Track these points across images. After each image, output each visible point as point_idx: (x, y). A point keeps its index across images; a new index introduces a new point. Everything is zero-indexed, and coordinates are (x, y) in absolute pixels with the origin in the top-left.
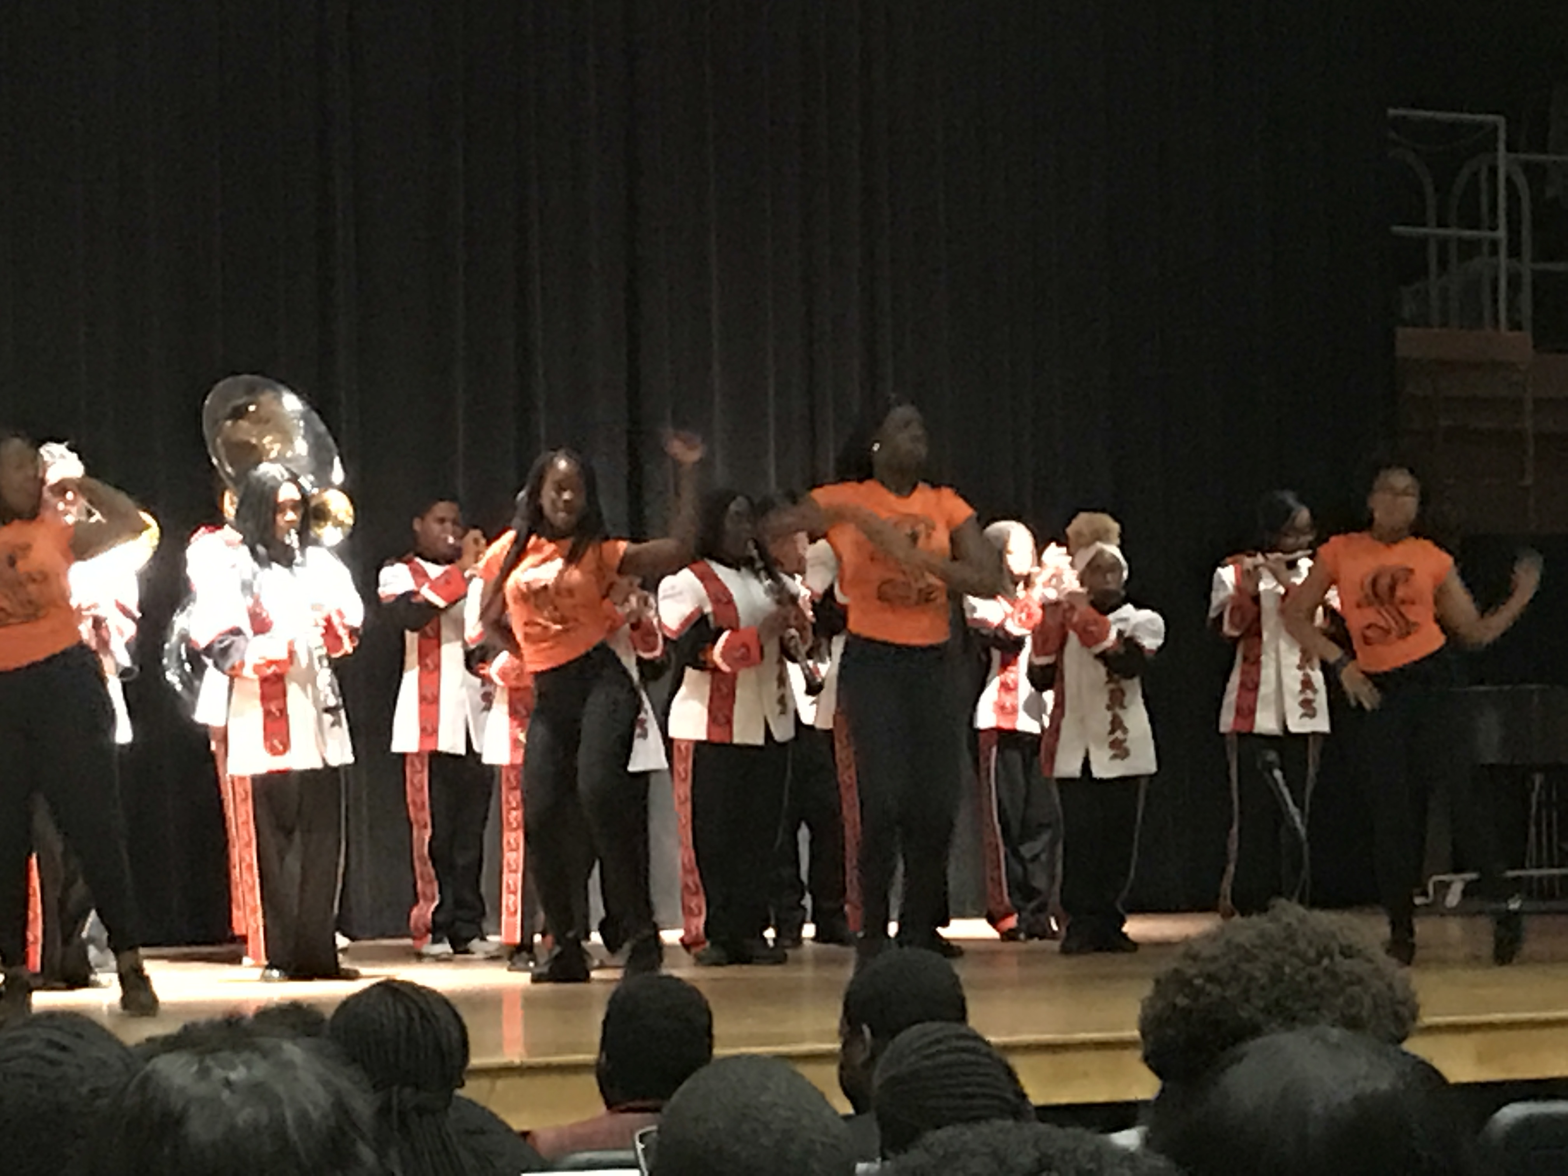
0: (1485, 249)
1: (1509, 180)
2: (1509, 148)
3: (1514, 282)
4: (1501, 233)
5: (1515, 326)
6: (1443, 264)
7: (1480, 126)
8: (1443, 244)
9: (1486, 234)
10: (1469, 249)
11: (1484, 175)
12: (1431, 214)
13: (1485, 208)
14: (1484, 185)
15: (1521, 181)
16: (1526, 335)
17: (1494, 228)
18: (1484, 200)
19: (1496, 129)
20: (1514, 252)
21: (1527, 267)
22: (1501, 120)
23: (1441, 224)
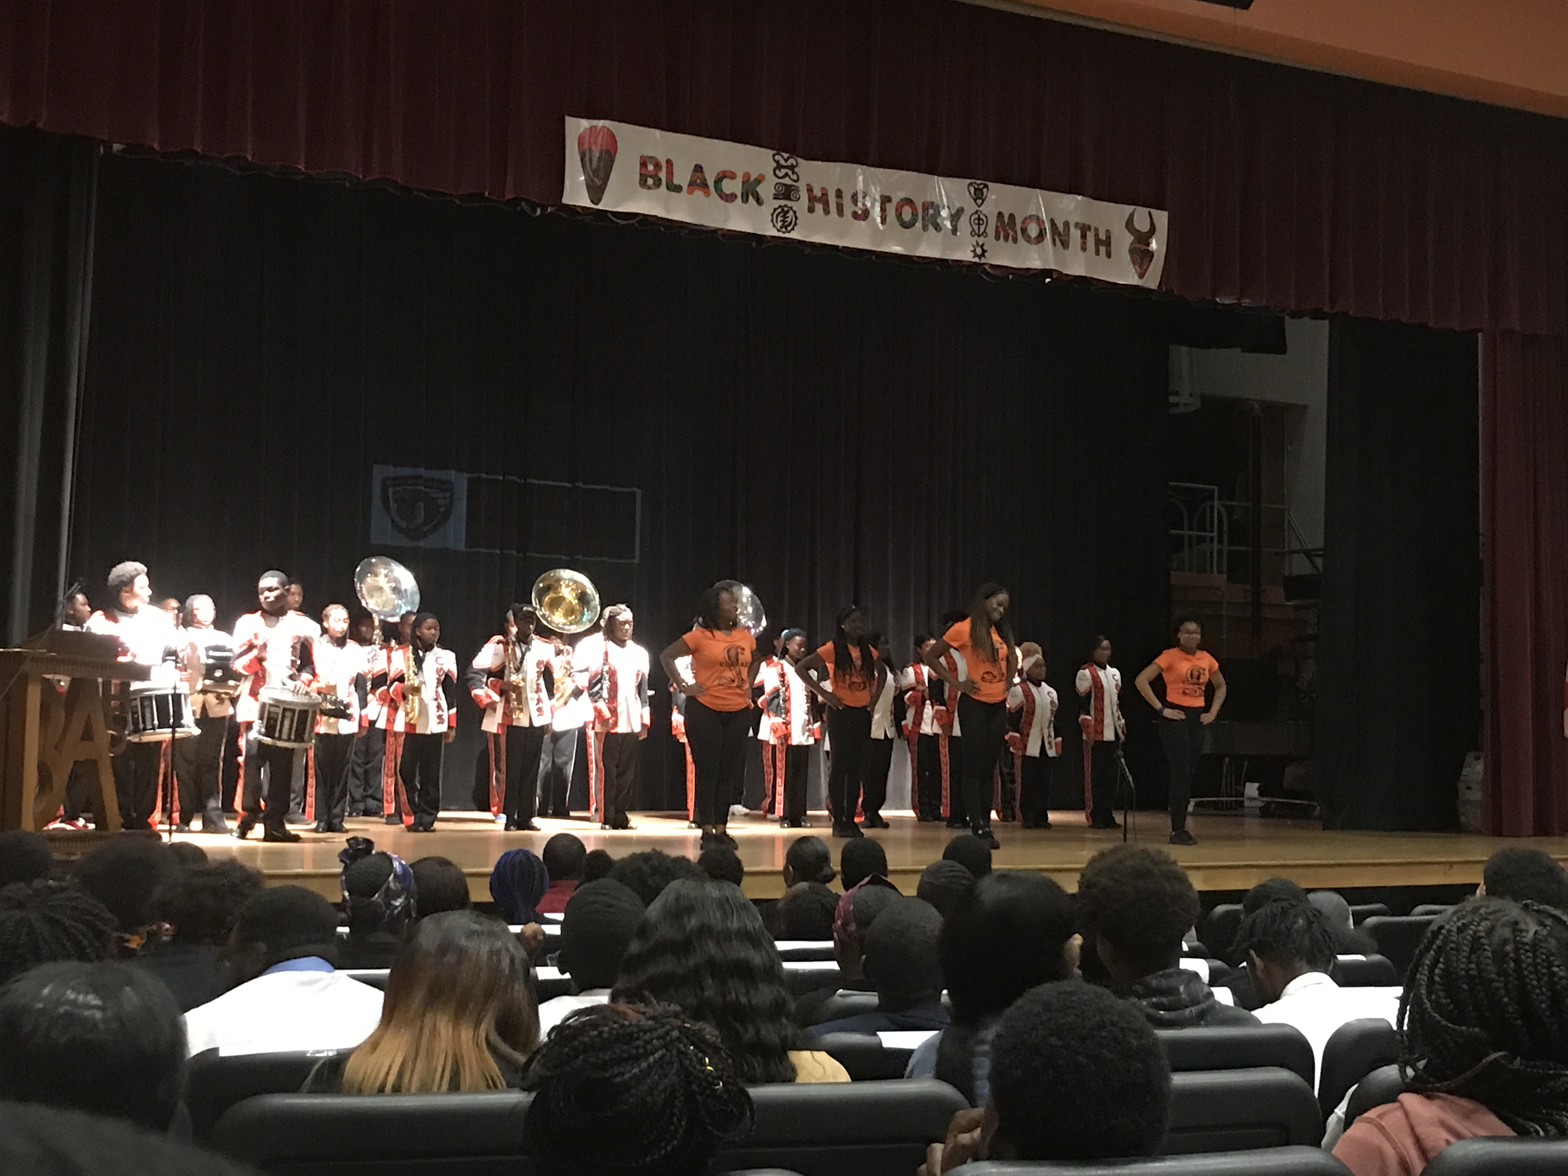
0: (1208, 540)
1: (1219, 513)
2: (1220, 499)
3: (1220, 553)
4: (1215, 534)
5: (1220, 572)
6: (1190, 547)
7: (1206, 490)
8: (1190, 537)
9: (1209, 534)
10: (1202, 540)
11: (1208, 510)
12: (1186, 526)
13: (1208, 523)
14: (1208, 515)
15: (1224, 514)
16: (1225, 576)
17: (1212, 531)
18: (1208, 520)
19: (1213, 491)
20: (1220, 541)
21: (1226, 548)
22: (1215, 487)
23: (1190, 529)
